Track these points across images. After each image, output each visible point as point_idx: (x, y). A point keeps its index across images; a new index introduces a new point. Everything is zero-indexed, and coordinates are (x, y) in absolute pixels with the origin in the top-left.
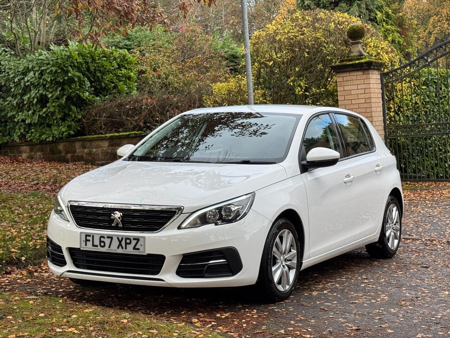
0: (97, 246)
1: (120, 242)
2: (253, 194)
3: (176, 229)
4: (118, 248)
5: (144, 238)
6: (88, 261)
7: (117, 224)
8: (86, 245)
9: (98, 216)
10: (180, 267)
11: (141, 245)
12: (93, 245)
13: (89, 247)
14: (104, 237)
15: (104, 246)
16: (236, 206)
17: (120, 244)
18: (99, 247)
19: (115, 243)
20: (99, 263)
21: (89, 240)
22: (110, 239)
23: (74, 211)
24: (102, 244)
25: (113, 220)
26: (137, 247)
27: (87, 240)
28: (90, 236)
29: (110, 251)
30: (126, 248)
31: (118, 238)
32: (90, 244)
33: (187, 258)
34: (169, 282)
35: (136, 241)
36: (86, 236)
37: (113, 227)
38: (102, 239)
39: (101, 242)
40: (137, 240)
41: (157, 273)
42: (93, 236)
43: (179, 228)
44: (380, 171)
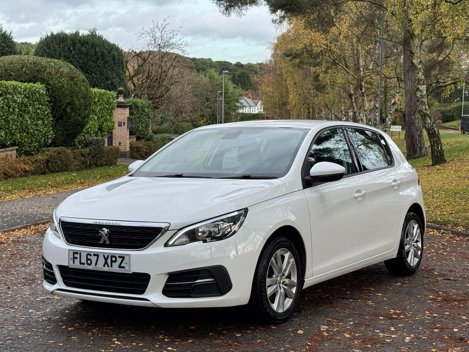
0: (84, 264)
1: (106, 260)
2: (246, 210)
3: (163, 246)
4: (104, 266)
5: (129, 255)
6: (77, 280)
7: (105, 241)
8: (74, 263)
9: (86, 233)
10: (166, 286)
11: (126, 263)
12: (81, 263)
13: (77, 265)
14: (91, 255)
15: (90, 264)
16: (226, 222)
17: (106, 263)
18: (86, 265)
19: (102, 261)
20: (87, 281)
21: (76, 258)
22: (96, 257)
23: (64, 228)
24: (89, 262)
26: (122, 265)
28: (77, 253)
29: (96, 269)
30: (112, 267)
31: (104, 256)
32: (77, 261)
33: (173, 277)
34: (153, 302)
35: (121, 259)
36: (74, 253)
37: (101, 244)
38: (89, 257)
39: (88, 259)
40: (123, 258)
41: (142, 292)
42: (80, 253)
43: (166, 245)
44: (398, 186)
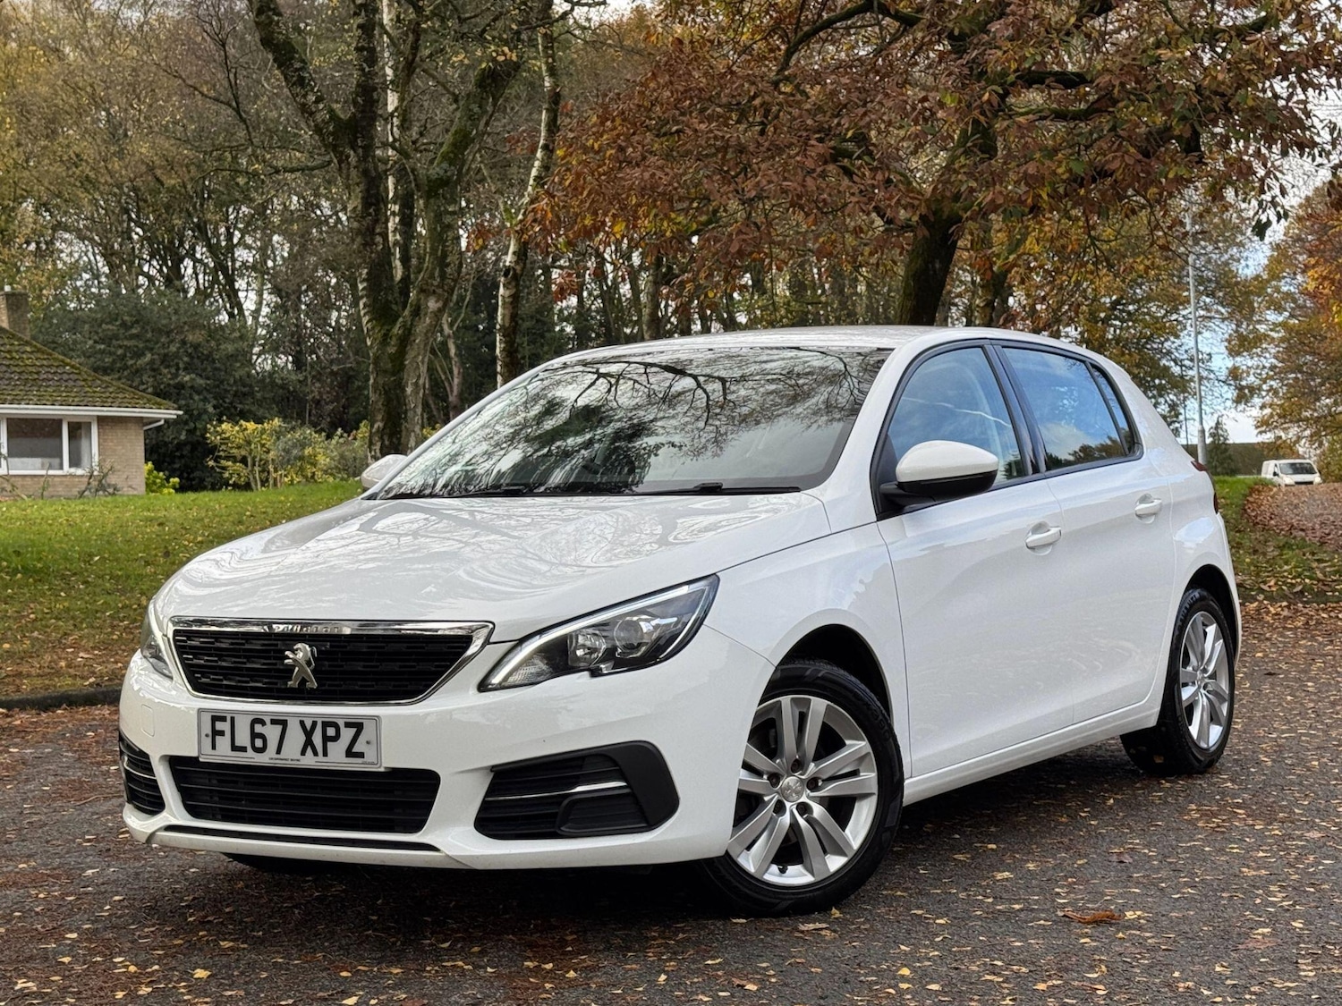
0: (243, 749)
1: (309, 734)
2: (713, 580)
3: (473, 691)
4: (303, 753)
5: (376, 719)
6: (225, 797)
7: (303, 681)
8: (214, 747)
9: (249, 659)
10: (485, 806)
11: (368, 743)
12: (234, 748)
13: (222, 753)
14: (263, 723)
15: (262, 750)
16: (655, 616)
17: (309, 743)
18: (250, 752)
19: (295, 737)
20: (253, 799)
21: (222, 733)
22: (279, 728)
23: (184, 647)
24: (259, 743)
25: (290, 669)
26: (356, 749)
27: (216, 733)
28: (223, 719)
29: (280, 764)
30: (325, 754)
31: (302, 723)
32: (224, 743)
33: (505, 778)
34: (450, 854)
35: (353, 731)
36: (215, 719)
37: (292, 690)
38: (258, 728)
39: (254, 735)
40: (358, 726)
41: (417, 826)
42: (233, 719)
43: (483, 686)
44: (1154, 514)
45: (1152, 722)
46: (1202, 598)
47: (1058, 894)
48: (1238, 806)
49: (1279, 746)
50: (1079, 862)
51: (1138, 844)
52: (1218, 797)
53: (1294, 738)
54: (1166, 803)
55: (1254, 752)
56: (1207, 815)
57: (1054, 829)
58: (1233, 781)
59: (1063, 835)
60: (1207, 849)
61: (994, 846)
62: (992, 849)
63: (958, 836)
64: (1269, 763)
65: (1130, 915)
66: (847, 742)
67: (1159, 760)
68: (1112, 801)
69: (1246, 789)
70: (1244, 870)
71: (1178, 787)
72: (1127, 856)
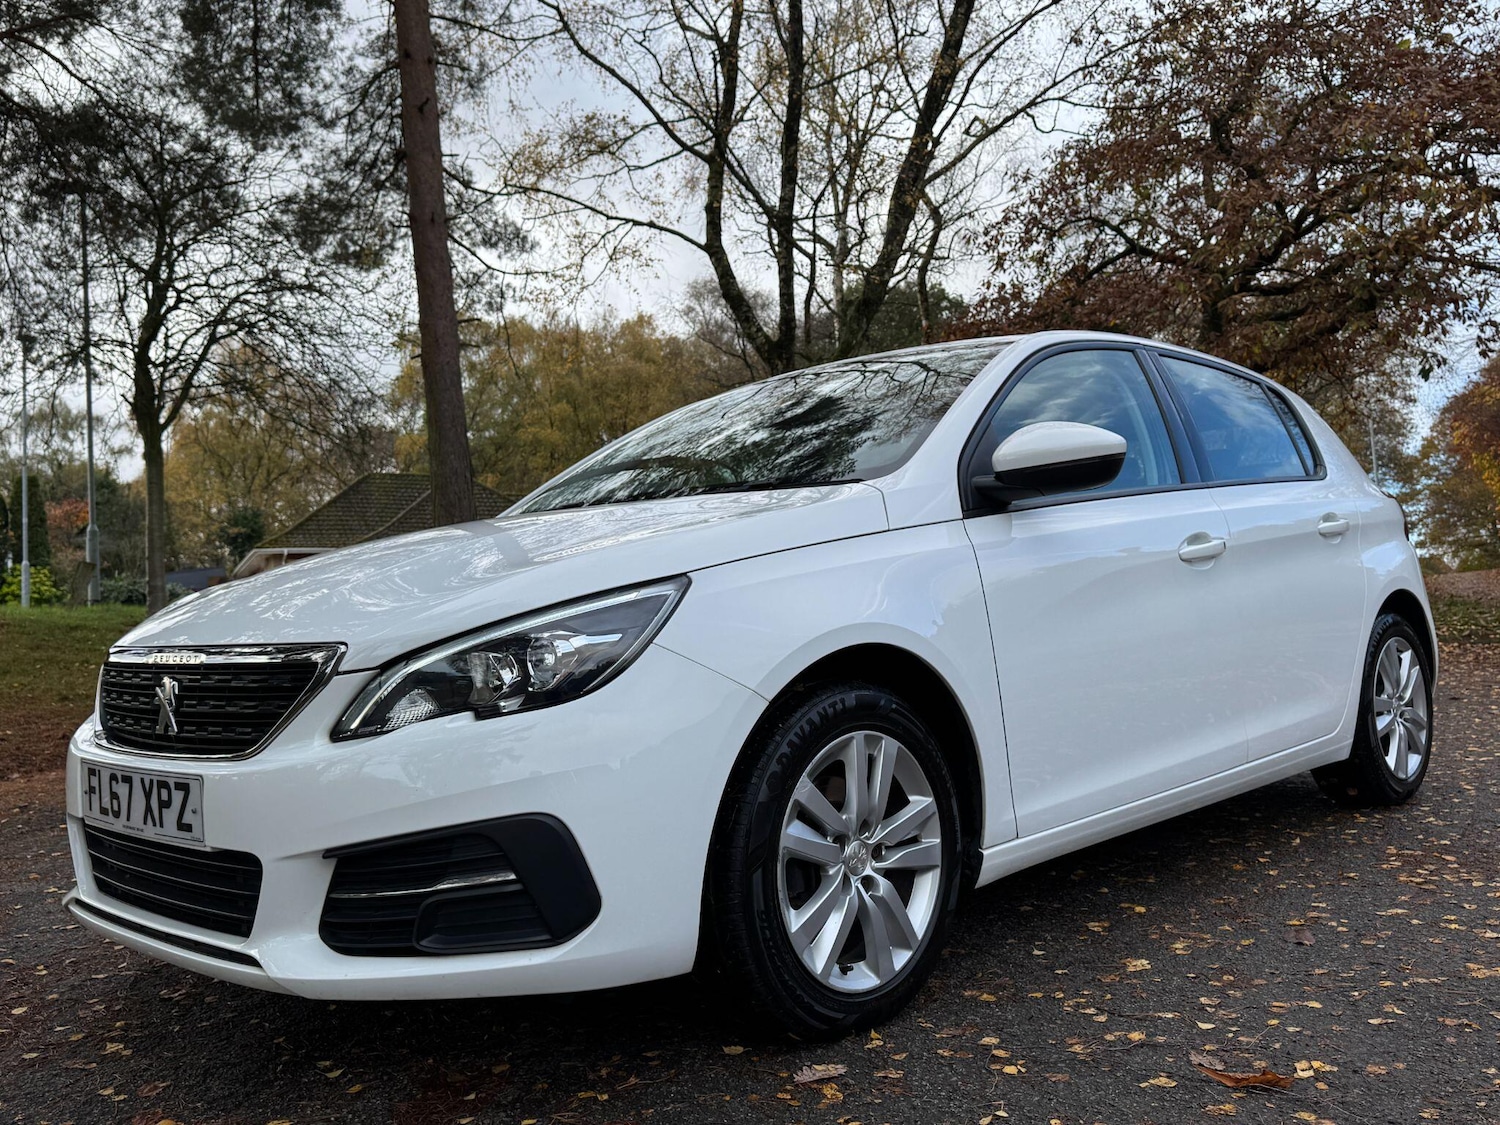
0: (106, 811)
1: (148, 796)
2: (683, 581)
3: (321, 740)
4: (145, 823)
7: (166, 726)
8: (91, 807)
10: (331, 907)
11: (193, 811)
12: (101, 809)
13: (96, 815)
14: (117, 778)
15: (117, 814)
16: (577, 632)
17: (149, 809)
18: (110, 815)
19: (139, 802)
21: (94, 790)
22: (127, 787)
24: (115, 805)
25: (154, 710)
26: (184, 820)
27: (92, 790)
28: (94, 774)
29: (131, 832)
30: (161, 826)
31: (143, 782)
32: (95, 803)
33: (353, 865)
34: (275, 974)
35: (181, 795)
38: (114, 786)
39: (114, 796)
40: (183, 787)
42: (100, 775)
43: (338, 734)
44: (1340, 534)
45: (1345, 755)
46: (1395, 623)
47: (1202, 1008)
48: (1447, 850)
49: (1478, 771)
50: (1244, 943)
51: (1324, 910)
52: (1421, 837)
53: (1492, 762)
54: (1360, 844)
55: (1453, 778)
56: (1409, 863)
57: (1223, 881)
58: (1436, 815)
59: (1234, 892)
60: (1415, 922)
61: (1142, 910)
62: (1140, 914)
63: (1106, 890)
64: (1473, 792)
65: (1303, 1070)
66: (911, 798)
67: (1352, 793)
68: (1298, 841)
69: (1453, 826)
70: (1471, 965)
71: (1374, 822)
72: (1308, 934)
